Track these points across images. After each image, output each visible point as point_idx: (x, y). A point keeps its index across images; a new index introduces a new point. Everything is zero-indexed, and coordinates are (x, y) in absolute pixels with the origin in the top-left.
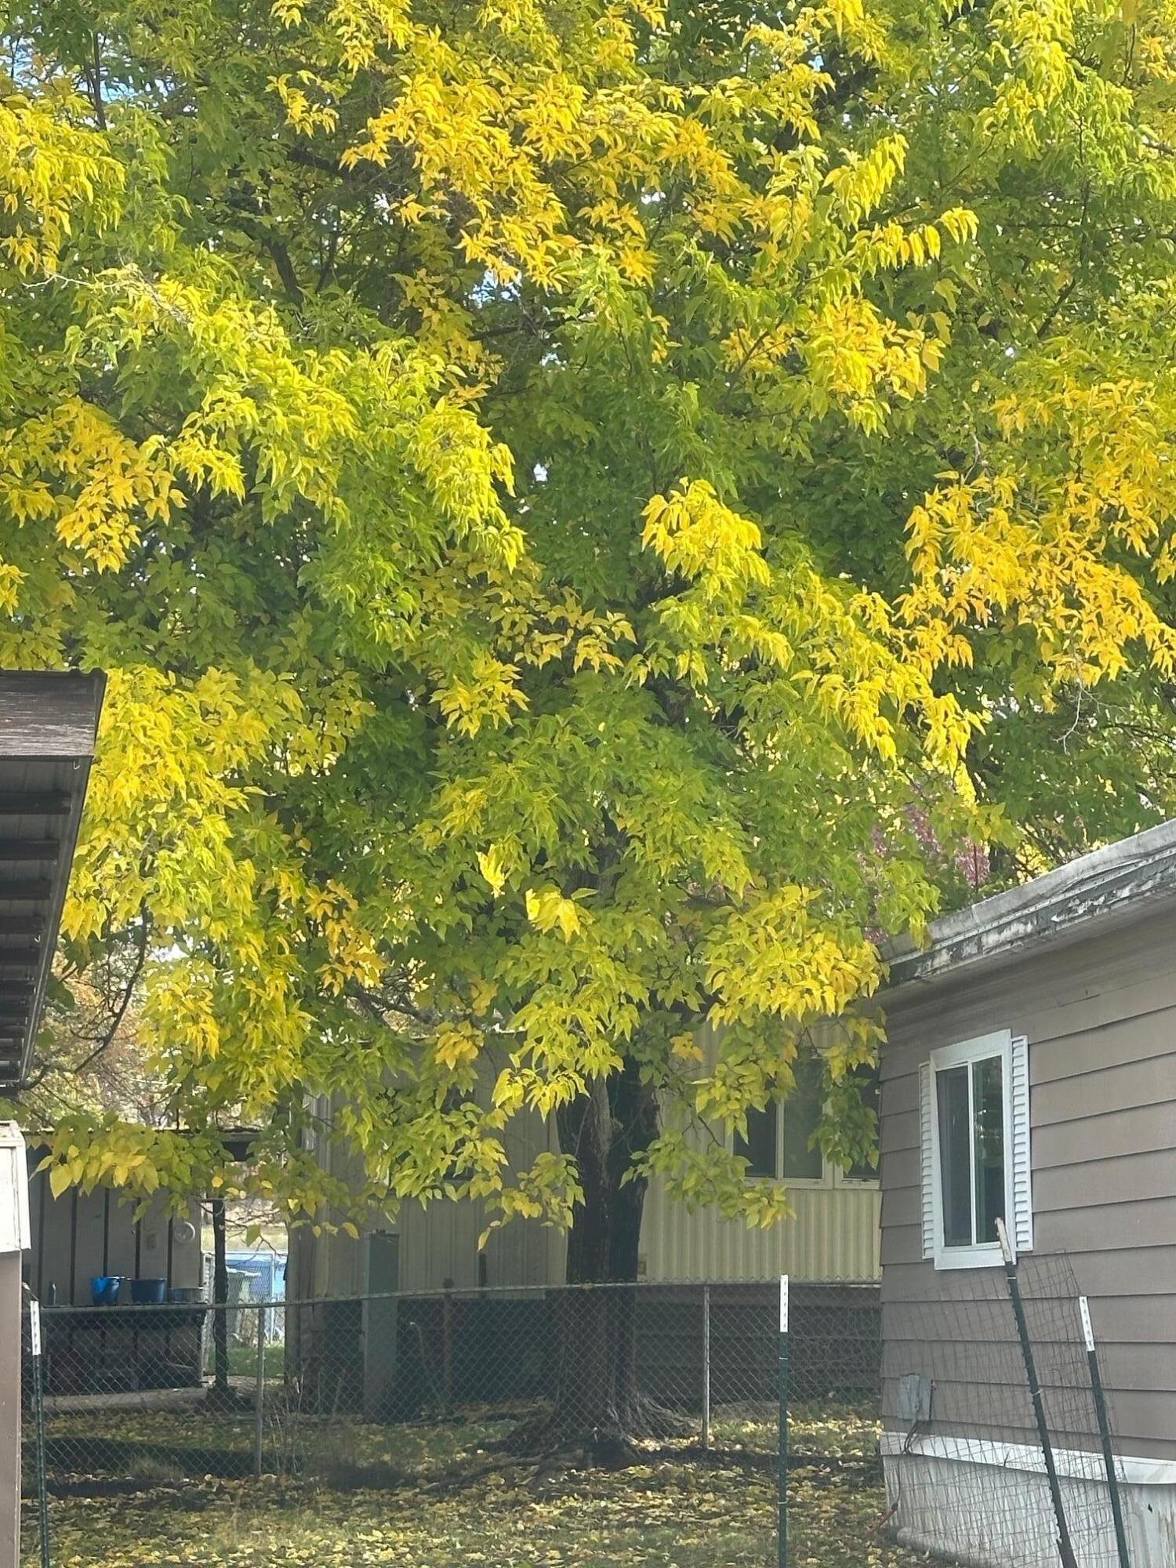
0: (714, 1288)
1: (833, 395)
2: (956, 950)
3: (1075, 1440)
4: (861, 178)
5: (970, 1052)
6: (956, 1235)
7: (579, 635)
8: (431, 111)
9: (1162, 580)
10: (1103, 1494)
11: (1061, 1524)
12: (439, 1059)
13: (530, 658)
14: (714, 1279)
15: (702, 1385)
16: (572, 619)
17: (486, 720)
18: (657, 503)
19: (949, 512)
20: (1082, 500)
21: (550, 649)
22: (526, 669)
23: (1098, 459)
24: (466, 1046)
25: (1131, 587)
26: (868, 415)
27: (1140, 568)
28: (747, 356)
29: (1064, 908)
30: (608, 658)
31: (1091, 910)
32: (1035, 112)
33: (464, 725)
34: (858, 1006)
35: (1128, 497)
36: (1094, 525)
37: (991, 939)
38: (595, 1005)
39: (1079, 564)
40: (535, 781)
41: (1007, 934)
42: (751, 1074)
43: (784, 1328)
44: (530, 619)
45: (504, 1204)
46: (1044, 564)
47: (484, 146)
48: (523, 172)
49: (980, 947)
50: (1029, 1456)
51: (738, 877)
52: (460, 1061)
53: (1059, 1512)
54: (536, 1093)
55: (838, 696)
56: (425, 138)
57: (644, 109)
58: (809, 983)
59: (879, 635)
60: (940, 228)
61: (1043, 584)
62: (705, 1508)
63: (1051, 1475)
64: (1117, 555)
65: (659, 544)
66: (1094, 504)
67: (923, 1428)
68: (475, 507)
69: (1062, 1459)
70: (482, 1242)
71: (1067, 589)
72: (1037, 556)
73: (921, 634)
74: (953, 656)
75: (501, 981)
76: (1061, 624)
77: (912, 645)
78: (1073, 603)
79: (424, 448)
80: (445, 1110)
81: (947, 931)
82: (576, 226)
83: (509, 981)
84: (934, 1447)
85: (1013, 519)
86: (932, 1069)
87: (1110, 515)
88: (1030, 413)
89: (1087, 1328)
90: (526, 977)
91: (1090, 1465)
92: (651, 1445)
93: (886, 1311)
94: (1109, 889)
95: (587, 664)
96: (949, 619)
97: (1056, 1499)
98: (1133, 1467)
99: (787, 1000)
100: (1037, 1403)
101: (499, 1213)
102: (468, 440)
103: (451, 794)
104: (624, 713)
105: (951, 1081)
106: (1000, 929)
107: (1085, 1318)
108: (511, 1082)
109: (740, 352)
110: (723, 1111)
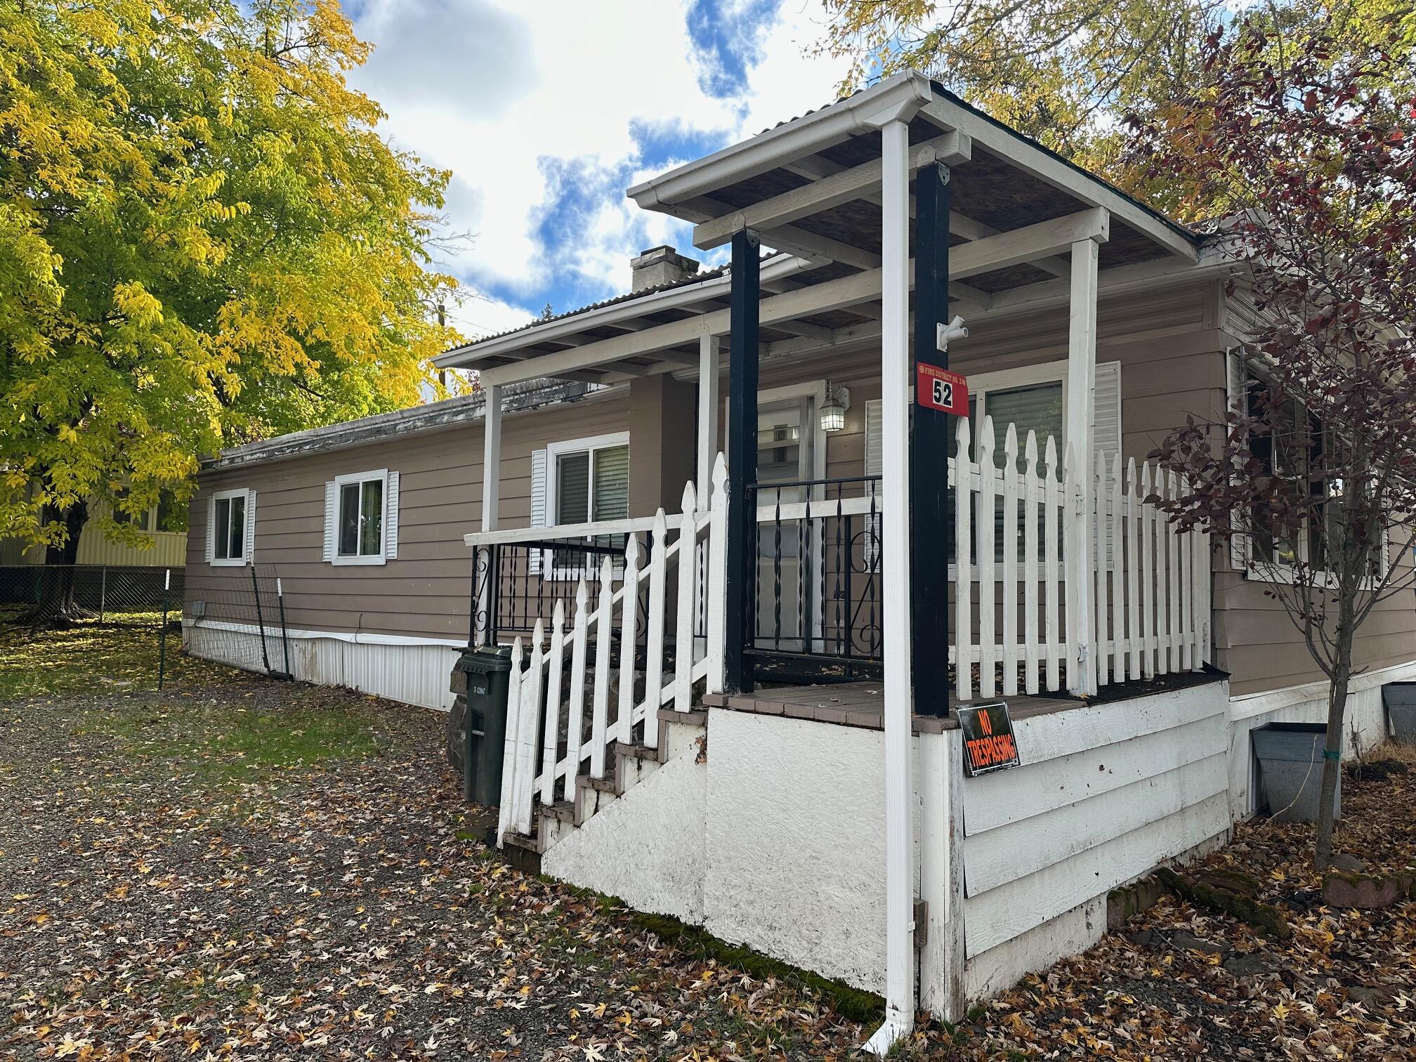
0: (108, 568)
1: (191, 259)
2: (232, 460)
3: (272, 624)
4: (207, 183)
5: (231, 494)
6: (221, 553)
7: (77, 330)
8: (26, 117)
9: (308, 344)
10: (281, 642)
11: (265, 651)
12: (8, 484)
13: (56, 336)
14: (108, 564)
15: (101, 601)
16: (74, 324)
17: (38, 358)
18: (120, 287)
19: (234, 309)
20: (281, 313)
21: (65, 334)
22: (55, 340)
23: (287, 300)
24: (21, 480)
25: (298, 345)
26: (205, 269)
27: (300, 339)
28: (155, 239)
29: (280, 450)
30: (91, 341)
31: (292, 452)
32: (269, 177)
33: (27, 359)
34: (190, 477)
35: (299, 315)
36: (285, 322)
37: (248, 458)
38: (83, 469)
39: (280, 334)
40: (59, 384)
41: (255, 456)
42: (143, 498)
43: (167, 588)
44: (56, 321)
45: (34, 539)
46: (267, 333)
47: (49, 135)
48: (65, 149)
49: (243, 460)
50: (257, 629)
51: (145, 429)
52: (18, 485)
53: (264, 648)
54: (58, 501)
55: (192, 368)
56: (22, 126)
57: (122, 138)
58: (173, 468)
59: (207, 349)
60: (236, 207)
61: (267, 339)
62: (105, 644)
63: (263, 636)
64: (293, 333)
65: (121, 302)
66: (286, 315)
67: (201, 618)
68: (45, 277)
69: (268, 630)
70: (24, 553)
71: (276, 342)
72: (265, 329)
73: (222, 350)
74: (233, 360)
75: (39, 457)
76: (273, 354)
77: (219, 354)
78: (277, 347)
79: (21, 249)
80: (12, 503)
81: (228, 453)
82: (85, 176)
83: (43, 457)
84: (204, 624)
85: (256, 316)
86: (214, 499)
87: (290, 320)
88: (264, 280)
89: (280, 589)
90: (51, 456)
91: (278, 632)
92: (79, 621)
93: (187, 580)
94: (300, 446)
95: (82, 342)
96: (232, 347)
97: (264, 644)
98: (292, 633)
99: (164, 473)
100: (259, 612)
101: (32, 542)
102: (42, 250)
103: (21, 384)
104: (97, 362)
105: (223, 504)
106: (252, 455)
107: (279, 585)
108: (46, 496)
109: (152, 237)
110: (132, 510)
